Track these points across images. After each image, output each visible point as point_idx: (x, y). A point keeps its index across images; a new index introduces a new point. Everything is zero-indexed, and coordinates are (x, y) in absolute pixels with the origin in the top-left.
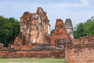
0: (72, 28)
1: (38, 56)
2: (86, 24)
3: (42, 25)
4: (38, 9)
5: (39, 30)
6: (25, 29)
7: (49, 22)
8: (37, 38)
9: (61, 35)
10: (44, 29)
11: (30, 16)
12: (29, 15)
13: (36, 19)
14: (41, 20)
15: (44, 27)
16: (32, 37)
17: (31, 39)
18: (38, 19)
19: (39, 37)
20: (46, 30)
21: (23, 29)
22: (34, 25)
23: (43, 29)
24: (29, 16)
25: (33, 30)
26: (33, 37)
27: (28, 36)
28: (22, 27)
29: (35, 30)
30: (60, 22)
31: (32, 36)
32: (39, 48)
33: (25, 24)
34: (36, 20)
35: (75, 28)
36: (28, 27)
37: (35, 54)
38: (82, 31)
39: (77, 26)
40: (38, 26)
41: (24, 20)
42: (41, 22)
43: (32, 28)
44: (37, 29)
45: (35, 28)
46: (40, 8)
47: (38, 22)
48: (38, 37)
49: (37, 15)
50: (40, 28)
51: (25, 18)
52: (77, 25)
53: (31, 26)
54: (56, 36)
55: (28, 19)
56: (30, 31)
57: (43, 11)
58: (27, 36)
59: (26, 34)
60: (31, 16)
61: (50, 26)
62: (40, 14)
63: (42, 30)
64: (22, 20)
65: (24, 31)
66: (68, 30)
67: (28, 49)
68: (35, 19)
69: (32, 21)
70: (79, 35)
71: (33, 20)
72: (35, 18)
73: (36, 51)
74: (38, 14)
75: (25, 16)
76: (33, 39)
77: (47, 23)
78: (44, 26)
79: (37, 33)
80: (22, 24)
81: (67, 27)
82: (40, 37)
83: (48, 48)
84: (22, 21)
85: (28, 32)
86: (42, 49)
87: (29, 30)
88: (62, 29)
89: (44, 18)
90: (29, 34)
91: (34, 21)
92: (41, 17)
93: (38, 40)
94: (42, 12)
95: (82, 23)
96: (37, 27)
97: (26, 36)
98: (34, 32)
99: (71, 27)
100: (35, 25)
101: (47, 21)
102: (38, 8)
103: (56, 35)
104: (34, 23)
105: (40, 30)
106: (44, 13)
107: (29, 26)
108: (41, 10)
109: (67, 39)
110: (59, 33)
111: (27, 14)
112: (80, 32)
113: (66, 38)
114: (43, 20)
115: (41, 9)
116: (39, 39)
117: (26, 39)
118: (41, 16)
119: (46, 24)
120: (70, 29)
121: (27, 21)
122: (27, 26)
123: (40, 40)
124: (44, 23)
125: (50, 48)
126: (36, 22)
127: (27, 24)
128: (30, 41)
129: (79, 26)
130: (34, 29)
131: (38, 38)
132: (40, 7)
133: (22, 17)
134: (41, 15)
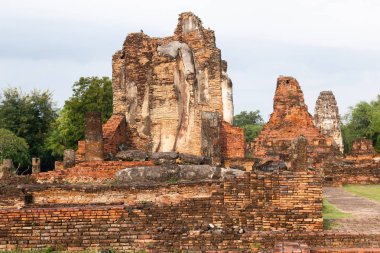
0: (338, 117)
1: (36, 232)
2: (376, 104)
3: (200, 83)
4: (180, 19)
5: (184, 103)
6: (133, 102)
7: (225, 70)
8: (178, 135)
9: (293, 129)
10: (207, 97)
11: (150, 49)
12: (145, 43)
13: (172, 59)
14: (193, 62)
15: (206, 91)
16: (156, 130)
17: (156, 141)
18: (178, 57)
19: (185, 129)
20: (214, 102)
21: (124, 99)
22: (166, 83)
23: (203, 98)
24: (145, 50)
25: (162, 101)
26: (163, 130)
27: (143, 127)
28: (118, 94)
29: (167, 103)
30: (289, 87)
31: (156, 127)
32: (149, 174)
33: (132, 80)
34: (174, 64)
35: (346, 117)
36: (141, 95)
37: (18, 220)
38: (366, 123)
39: (351, 112)
40: (180, 87)
41: (126, 65)
42: (192, 71)
43: (155, 94)
44: (177, 99)
45: (170, 95)
46: (190, 14)
47: (180, 71)
48: (182, 132)
49: (177, 44)
50: (193, 96)
51: (131, 58)
52: (351, 108)
53: (154, 86)
54: (275, 132)
55: (144, 61)
56: (150, 107)
57: (201, 29)
58: (141, 130)
59: (137, 120)
60: (153, 49)
61: (230, 85)
62: (187, 37)
63: (199, 101)
64: (121, 65)
65: (129, 109)
66: (327, 121)
67: (99, 180)
68: (169, 59)
69: (157, 69)
70: (358, 136)
71: (159, 64)
72: (166, 56)
73: (127, 189)
74: (181, 40)
75: (131, 50)
76: (164, 137)
77: (217, 74)
78: (207, 84)
79: (176, 115)
80: (118, 79)
81: (322, 115)
82: (189, 129)
83: (192, 174)
84: (118, 71)
85: (144, 113)
86: (162, 179)
87: (146, 104)
88: (294, 110)
89: (203, 54)
90: (148, 118)
91: (164, 66)
92: (191, 52)
93: (181, 142)
94: (194, 31)
95: (366, 104)
96: (176, 90)
97: (135, 130)
98: (166, 113)
99: (335, 114)
100: (169, 82)
101: (216, 65)
102: (181, 15)
103: (277, 129)
104: (163, 76)
105: (190, 103)
106: (203, 34)
107: (147, 89)
108: (194, 22)
109: (315, 140)
110: (287, 123)
111: (140, 41)
112: (359, 128)
113: (309, 140)
114: (202, 60)
115: (190, 18)
116: (188, 138)
117: (137, 141)
118: (193, 46)
119: (212, 77)
120: (333, 118)
121: (141, 67)
122: (139, 90)
123: (190, 142)
124: (207, 75)
125: (206, 177)
126: (171, 71)
127: (139, 79)
128: (150, 147)
129: (358, 111)
130: (164, 100)
131: (182, 135)
132: (187, 11)
133: (119, 52)
134: (195, 43)
